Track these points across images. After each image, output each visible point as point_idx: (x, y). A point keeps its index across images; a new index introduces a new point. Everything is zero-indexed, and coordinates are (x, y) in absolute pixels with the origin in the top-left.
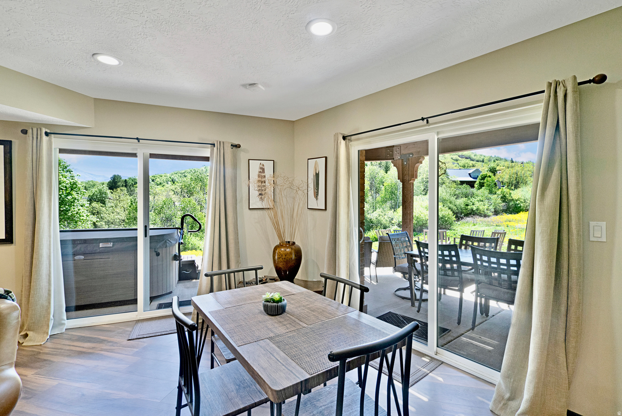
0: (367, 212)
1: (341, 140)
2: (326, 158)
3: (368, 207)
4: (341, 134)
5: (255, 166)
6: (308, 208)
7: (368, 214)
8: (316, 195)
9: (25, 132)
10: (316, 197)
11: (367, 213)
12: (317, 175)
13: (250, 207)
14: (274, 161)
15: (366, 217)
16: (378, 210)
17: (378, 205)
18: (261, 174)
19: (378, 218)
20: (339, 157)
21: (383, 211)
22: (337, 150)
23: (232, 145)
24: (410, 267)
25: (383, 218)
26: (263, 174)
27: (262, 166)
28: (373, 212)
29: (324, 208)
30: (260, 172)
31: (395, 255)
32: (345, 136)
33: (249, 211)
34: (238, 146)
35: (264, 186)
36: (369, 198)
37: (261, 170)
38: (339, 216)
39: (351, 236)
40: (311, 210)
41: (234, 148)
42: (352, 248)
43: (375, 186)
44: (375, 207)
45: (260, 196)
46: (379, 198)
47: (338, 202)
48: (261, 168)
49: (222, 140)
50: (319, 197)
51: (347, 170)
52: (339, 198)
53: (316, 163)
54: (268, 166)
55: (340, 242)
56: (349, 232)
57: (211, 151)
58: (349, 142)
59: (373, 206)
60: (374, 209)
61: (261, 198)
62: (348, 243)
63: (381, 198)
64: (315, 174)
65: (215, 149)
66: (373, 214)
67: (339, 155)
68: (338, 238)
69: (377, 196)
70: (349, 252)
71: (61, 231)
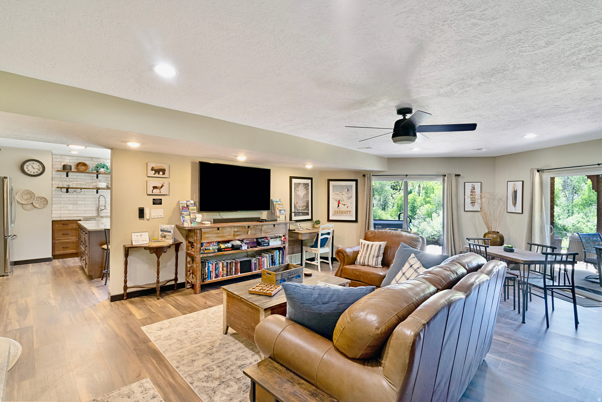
0: (558, 217)
1: (536, 173)
2: (523, 182)
3: (559, 211)
4: (536, 169)
5: (469, 186)
6: (507, 212)
7: (560, 219)
8: (515, 204)
9: (364, 176)
10: (515, 205)
11: (557, 219)
12: (515, 192)
13: (465, 210)
14: (481, 182)
15: (556, 223)
16: (576, 215)
17: (576, 209)
18: (472, 191)
19: (577, 225)
20: (534, 182)
21: (584, 217)
22: (533, 178)
23: (456, 175)
24: (599, 258)
25: (585, 225)
26: (474, 191)
27: (473, 186)
28: (567, 217)
29: (521, 212)
30: (472, 189)
31: (584, 249)
32: (539, 170)
33: (465, 212)
34: (458, 175)
35: (474, 198)
36: (561, 200)
37: (473, 188)
38: (534, 217)
39: (544, 230)
40: (509, 213)
41: (456, 176)
42: (544, 237)
43: (572, 185)
44: (571, 211)
45: (472, 204)
46: (578, 199)
47: (534, 209)
48: (472, 187)
49: (450, 173)
50: (517, 205)
51: (540, 190)
52: (534, 207)
53: (514, 184)
54: (477, 186)
55: (535, 233)
56: (542, 227)
57: (443, 179)
58: (542, 173)
59: (569, 210)
60: (570, 213)
61: (472, 205)
62: (541, 234)
63: (582, 200)
64: (513, 191)
65: (446, 178)
66: (567, 219)
67: (534, 181)
68: (534, 230)
69: (575, 197)
70: (542, 239)
71: (374, 220)
